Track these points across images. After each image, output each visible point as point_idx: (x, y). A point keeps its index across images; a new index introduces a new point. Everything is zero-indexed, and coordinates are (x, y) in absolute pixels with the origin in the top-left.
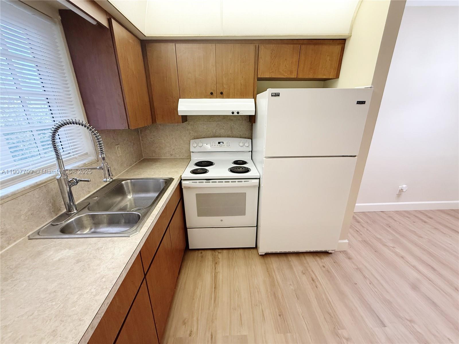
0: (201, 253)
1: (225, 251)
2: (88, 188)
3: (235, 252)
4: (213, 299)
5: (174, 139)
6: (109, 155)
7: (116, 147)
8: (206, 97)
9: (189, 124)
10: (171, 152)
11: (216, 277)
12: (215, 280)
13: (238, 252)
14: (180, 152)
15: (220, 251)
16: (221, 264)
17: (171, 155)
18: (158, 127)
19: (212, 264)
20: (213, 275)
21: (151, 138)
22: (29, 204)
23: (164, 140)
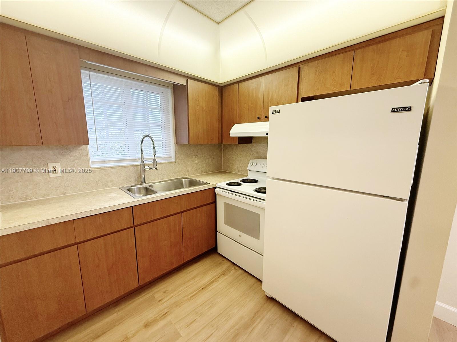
0: (223, 261)
1: (240, 271)
2: (163, 177)
3: (248, 277)
4: (193, 294)
5: (242, 158)
6: (186, 161)
7: (194, 157)
8: (255, 121)
9: (253, 146)
10: (239, 169)
11: (213, 282)
12: (209, 284)
13: (251, 278)
14: (245, 169)
15: (237, 268)
16: (226, 277)
17: (239, 171)
18: (233, 147)
19: (220, 273)
20: (212, 280)
21: (228, 156)
22: (126, 173)
23: (236, 158)
